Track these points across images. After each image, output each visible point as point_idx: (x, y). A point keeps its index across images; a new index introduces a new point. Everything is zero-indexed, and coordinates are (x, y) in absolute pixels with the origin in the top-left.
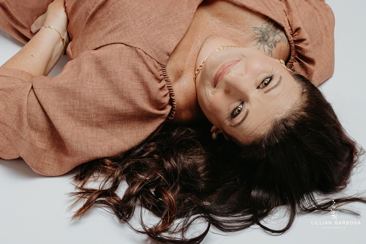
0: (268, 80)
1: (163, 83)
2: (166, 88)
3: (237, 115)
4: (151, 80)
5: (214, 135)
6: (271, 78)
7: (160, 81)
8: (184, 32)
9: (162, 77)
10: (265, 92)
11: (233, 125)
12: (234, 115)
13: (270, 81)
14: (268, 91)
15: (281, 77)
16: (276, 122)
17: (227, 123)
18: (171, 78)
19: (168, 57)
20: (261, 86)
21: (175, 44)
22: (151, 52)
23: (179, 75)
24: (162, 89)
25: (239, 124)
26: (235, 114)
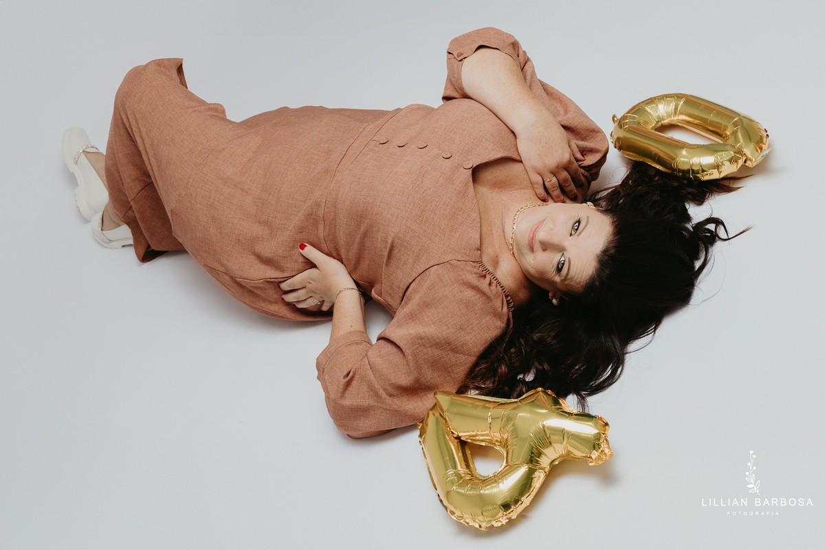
0: (577, 224)
1: (488, 277)
2: (493, 280)
3: (562, 267)
4: (479, 281)
5: (554, 301)
6: (579, 222)
7: (484, 277)
8: (478, 220)
9: (484, 272)
10: (578, 236)
11: (563, 278)
12: (559, 270)
13: (579, 224)
14: (580, 234)
15: (588, 217)
16: (598, 257)
17: (557, 279)
18: (491, 269)
19: (479, 252)
20: (573, 232)
21: (478, 237)
22: (462, 257)
23: (496, 263)
24: (490, 284)
25: (567, 274)
26: (560, 267)
